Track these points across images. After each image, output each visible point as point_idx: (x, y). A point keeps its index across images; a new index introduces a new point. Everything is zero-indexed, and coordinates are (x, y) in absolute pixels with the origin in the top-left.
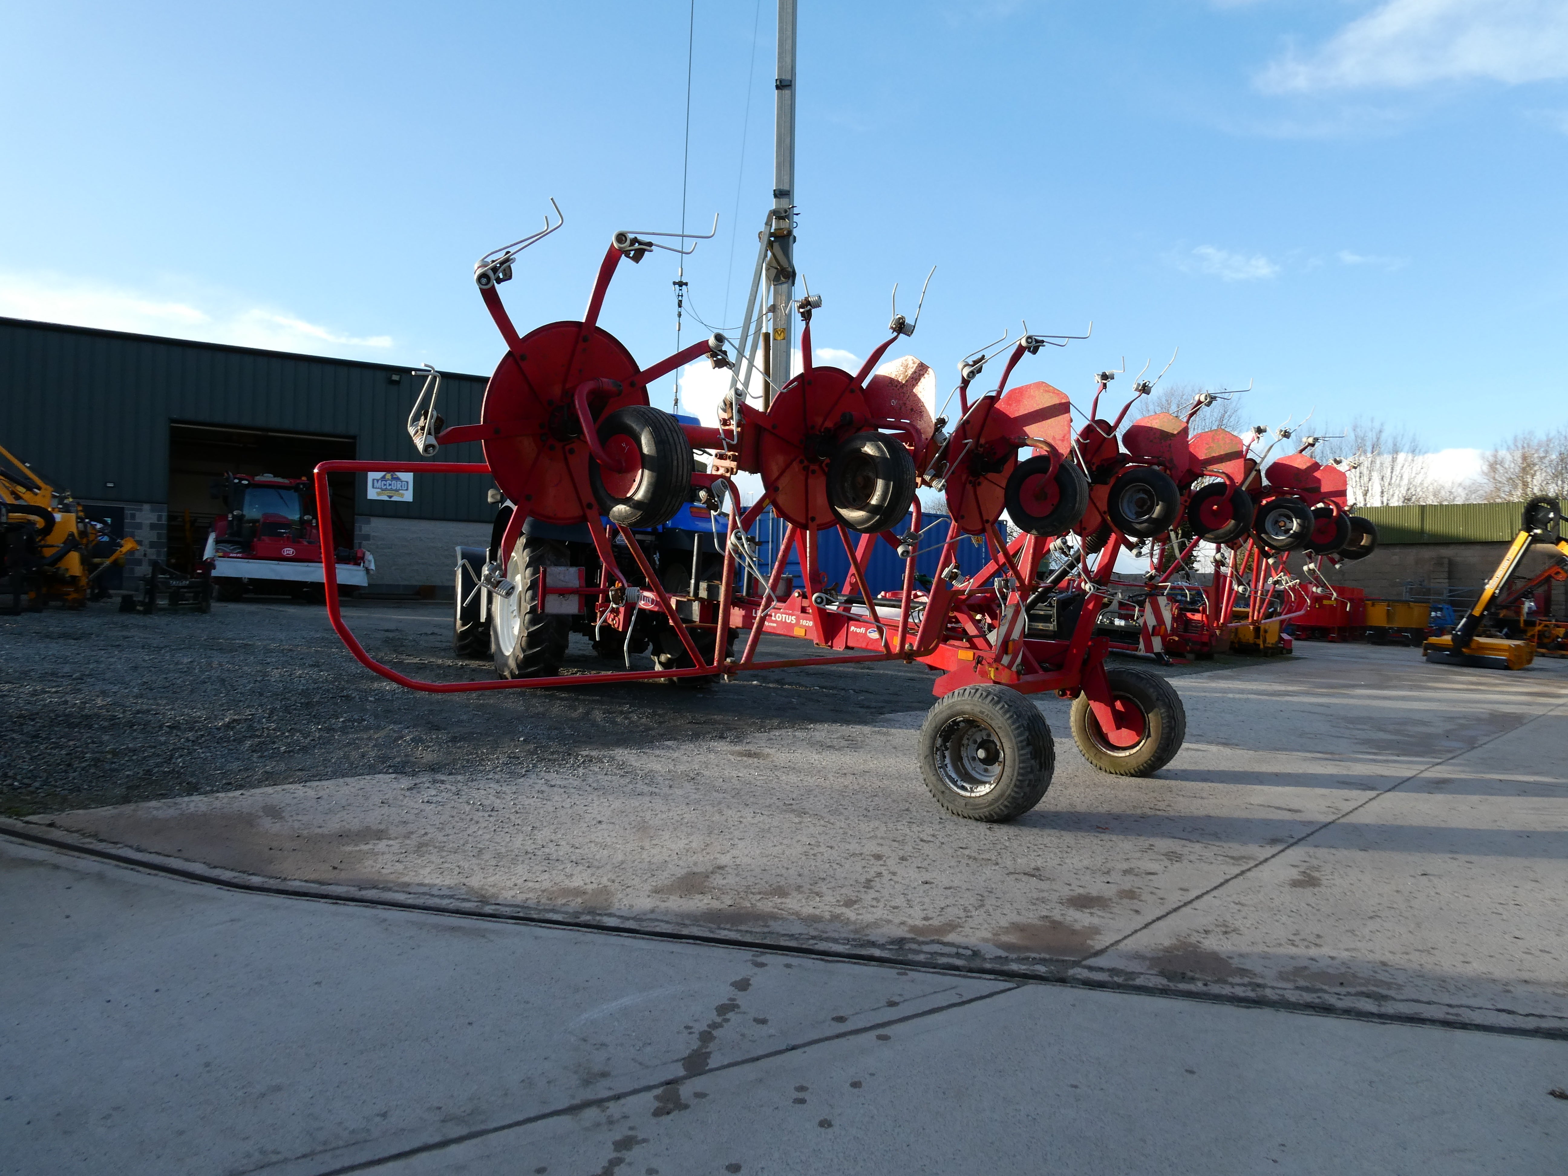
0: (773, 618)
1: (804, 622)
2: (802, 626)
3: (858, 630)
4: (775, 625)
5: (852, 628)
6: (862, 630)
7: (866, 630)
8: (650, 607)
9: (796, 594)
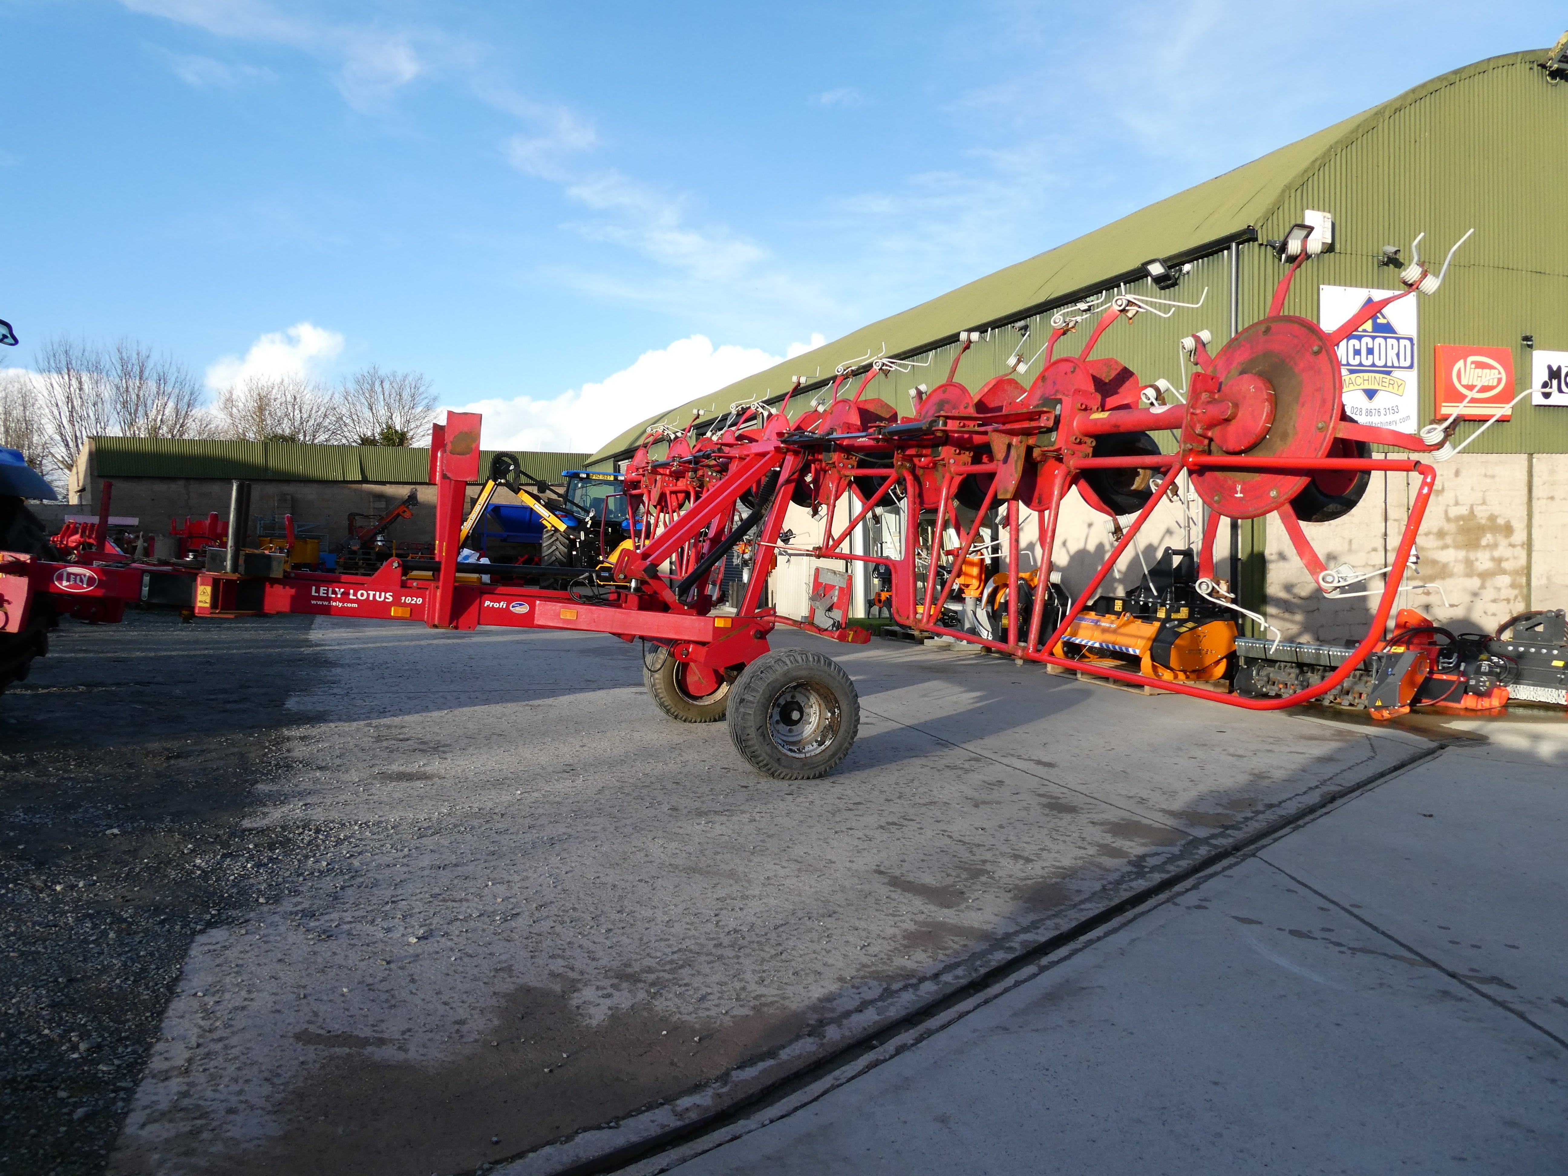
0: (351, 597)
1: (408, 600)
2: (405, 605)
3: (496, 605)
4: (356, 605)
5: (487, 603)
6: (503, 604)
7: (508, 606)
8: (86, 589)
9: (395, 565)
